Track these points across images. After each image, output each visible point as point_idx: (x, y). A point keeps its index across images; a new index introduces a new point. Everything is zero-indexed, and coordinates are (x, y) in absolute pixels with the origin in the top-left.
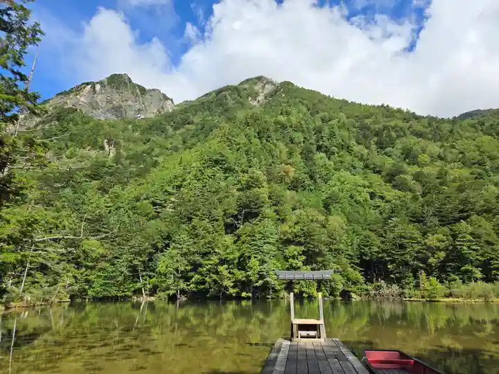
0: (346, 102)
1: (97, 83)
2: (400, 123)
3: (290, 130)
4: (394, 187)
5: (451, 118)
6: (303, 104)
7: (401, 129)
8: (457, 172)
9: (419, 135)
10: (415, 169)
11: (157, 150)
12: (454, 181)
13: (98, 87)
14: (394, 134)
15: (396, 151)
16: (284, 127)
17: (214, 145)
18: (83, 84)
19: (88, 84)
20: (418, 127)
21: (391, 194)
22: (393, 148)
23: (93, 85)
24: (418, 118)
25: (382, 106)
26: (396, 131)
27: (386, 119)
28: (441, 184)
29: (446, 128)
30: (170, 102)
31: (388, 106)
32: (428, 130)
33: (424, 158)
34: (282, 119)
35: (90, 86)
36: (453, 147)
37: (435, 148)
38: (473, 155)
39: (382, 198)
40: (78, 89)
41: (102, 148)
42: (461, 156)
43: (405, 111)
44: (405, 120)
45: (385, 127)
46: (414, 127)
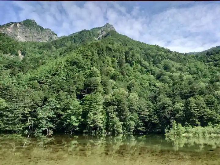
0: (140, 42)
1: (18, 23)
2: (163, 53)
3: (113, 51)
4: (160, 81)
5: (184, 53)
6: (120, 41)
7: (163, 56)
8: (187, 76)
9: (171, 59)
10: (169, 73)
11: (46, 57)
12: (186, 80)
13: (18, 25)
14: (160, 58)
15: (161, 65)
16: (110, 49)
17: (74, 55)
18: (10, 23)
19: (13, 23)
21: (159, 84)
22: (160, 64)
23: (16, 24)
24: (170, 52)
25: (156, 45)
26: (162, 57)
27: (157, 51)
28: (181, 81)
29: (183, 57)
30: (56, 36)
31: (158, 45)
32: (175, 58)
33: (173, 69)
34: (110, 46)
35: (14, 24)
36: (185, 65)
37: (177, 65)
38: (193, 69)
39: (155, 86)
40: (8, 25)
41: (17, 55)
42: (189, 69)
43: (165, 48)
44: (165, 52)
45: (156, 55)
46: (169, 56)
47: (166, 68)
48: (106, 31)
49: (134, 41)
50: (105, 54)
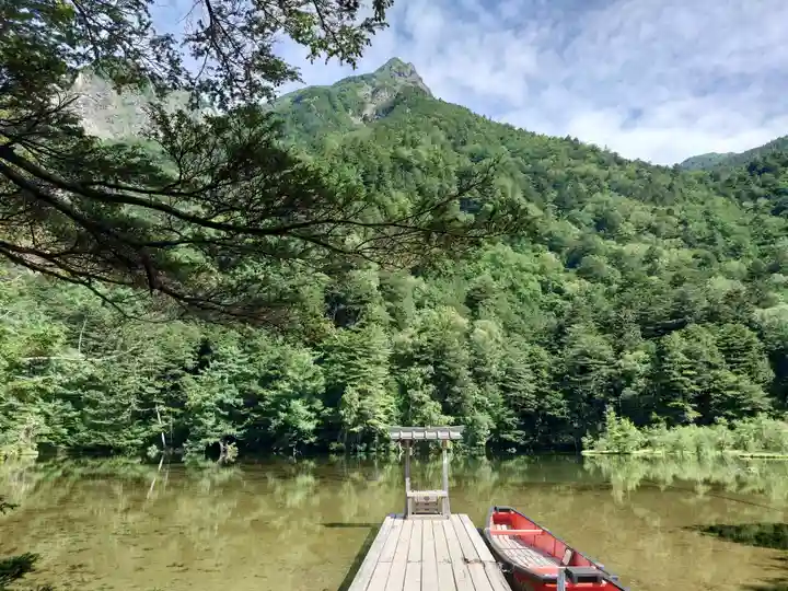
0: (511, 128)
2: (594, 169)
3: (418, 172)
4: (580, 274)
5: (671, 166)
6: (440, 127)
7: (595, 179)
8: (672, 255)
9: (620, 190)
10: (613, 245)
12: (668, 268)
14: (583, 187)
15: (587, 216)
16: (406, 166)
20: (620, 177)
21: (573, 286)
22: (581, 209)
24: (621, 162)
25: (568, 139)
26: (588, 183)
27: (573, 162)
28: (650, 273)
29: (664, 180)
31: (576, 140)
32: (637, 183)
33: (628, 229)
34: (406, 152)
36: (669, 212)
37: (642, 212)
38: (698, 227)
39: (559, 291)
42: (681, 228)
43: (603, 149)
44: (602, 164)
45: (570, 175)
46: (615, 178)
47: (603, 224)
48: (389, 89)
49: (489, 123)
50: (390, 183)
